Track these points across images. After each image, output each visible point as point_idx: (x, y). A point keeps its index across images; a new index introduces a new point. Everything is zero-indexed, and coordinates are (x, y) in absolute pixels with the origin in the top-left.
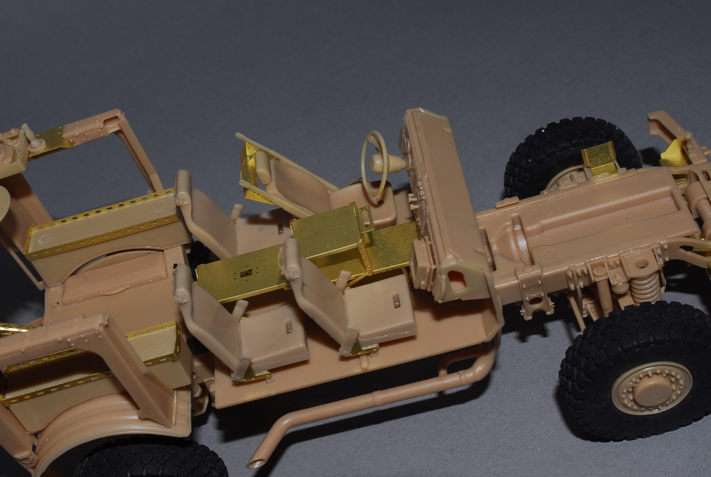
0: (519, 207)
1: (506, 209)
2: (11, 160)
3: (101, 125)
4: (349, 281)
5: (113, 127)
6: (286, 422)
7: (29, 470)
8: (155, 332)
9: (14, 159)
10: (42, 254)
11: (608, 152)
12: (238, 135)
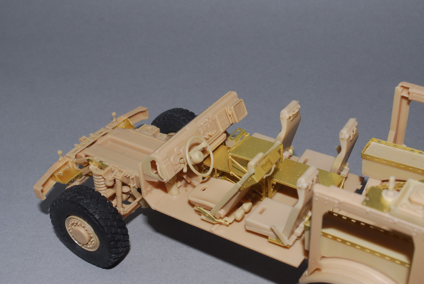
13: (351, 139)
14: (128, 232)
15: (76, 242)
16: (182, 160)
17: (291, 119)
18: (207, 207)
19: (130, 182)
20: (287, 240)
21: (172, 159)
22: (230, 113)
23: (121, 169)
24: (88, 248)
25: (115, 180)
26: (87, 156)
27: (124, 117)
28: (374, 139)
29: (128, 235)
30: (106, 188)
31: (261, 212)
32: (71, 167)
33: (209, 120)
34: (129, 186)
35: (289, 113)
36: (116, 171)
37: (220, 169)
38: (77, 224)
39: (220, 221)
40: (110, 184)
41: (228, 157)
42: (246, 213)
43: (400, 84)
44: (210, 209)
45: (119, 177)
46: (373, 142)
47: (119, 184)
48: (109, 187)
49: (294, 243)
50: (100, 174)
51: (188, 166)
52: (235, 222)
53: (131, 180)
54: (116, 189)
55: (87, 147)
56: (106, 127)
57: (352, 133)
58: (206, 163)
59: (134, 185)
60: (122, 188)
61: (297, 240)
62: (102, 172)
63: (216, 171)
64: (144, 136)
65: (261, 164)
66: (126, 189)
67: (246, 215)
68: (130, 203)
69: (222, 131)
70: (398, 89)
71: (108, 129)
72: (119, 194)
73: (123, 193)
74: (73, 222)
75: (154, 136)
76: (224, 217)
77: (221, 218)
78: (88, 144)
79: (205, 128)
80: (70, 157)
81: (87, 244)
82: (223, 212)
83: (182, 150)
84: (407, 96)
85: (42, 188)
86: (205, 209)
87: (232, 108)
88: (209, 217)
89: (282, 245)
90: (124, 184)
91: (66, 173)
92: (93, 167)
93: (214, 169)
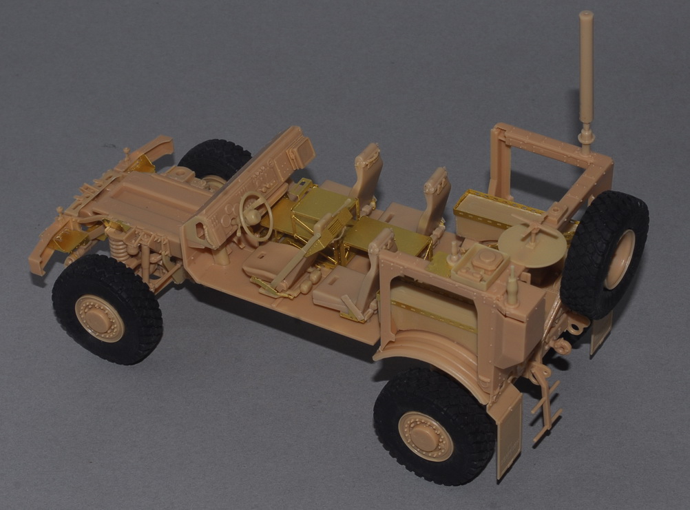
13: (438, 192)
14: (161, 315)
15: (90, 331)
16: (233, 221)
17: (368, 167)
18: (268, 278)
19: (161, 249)
20: (361, 314)
21: (222, 220)
22: (292, 156)
23: (148, 232)
24: (107, 338)
25: (140, 247)
26: (96, 213)
27: (139, 154)
28: (471, 191)
29: (161, 319)
30: (128, 256)
31: (332, 283)
32: (72, 228)
33: (266, 167)
34: (160, 254)
35: (365, 160)
36: (141, 234)
37: (281, 230)
38: (93, 306)
39: (282, 294)
40: (134, 252)
41: (291, 216)
42: (313, 284)
43: (496, 126)
44: (269, 281)
45: (147, 243)
46: (470, 194)
47: (146, 250)
48: (132, 256)
49: (370, 317)
50: (120, 239)
51: (242, 228)
52: (301, 296)
53: (162, 246)
54: (141, 258)
55: (93, 200)
56: (116, 169)
57: (439, 186)
58: (264, 224)
59: (167, 253)
60: (150, 257)
61: (373, 314)
62: (123, 236)
63: (276, 233)
64: (175, 184)
65: (329, 226)
66: (155, 258)
67: (314, 286)
68: (157, 278)
69: (283, 180)
70: (494, 131)
71: (119, 172)
72: (145, 264)
73: (151, 263)
74: (88, 304)
75: (188, 182)
76: (287, 290)
77: (283, 291)
78: (94, 195)
79: (261, 179)
80: (71, 216)
81: (106, 332)
82: (285, 284)
83: (233, 209)
84: (503, 139)
85: (40, 259)
86: (263, 280)
87: (295, 150)
88: (269, 290)
89: (356, 320)
90: (152, 252)
91: (67, 237)
92: (109, 229)
93: (273, 231)
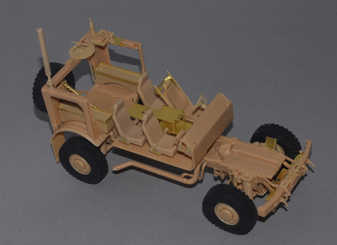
0: (237, 142)
1: (233, 141)
2: (102, 41)
3: (133, 45)
4: (168, 132)
5: (137, 48)
6: (130, 163)
7: (54, 131)
8: (106, 113)
9: (103, 41)
10: (98, 73)
11: (274, 142)
12: (167, 71)
